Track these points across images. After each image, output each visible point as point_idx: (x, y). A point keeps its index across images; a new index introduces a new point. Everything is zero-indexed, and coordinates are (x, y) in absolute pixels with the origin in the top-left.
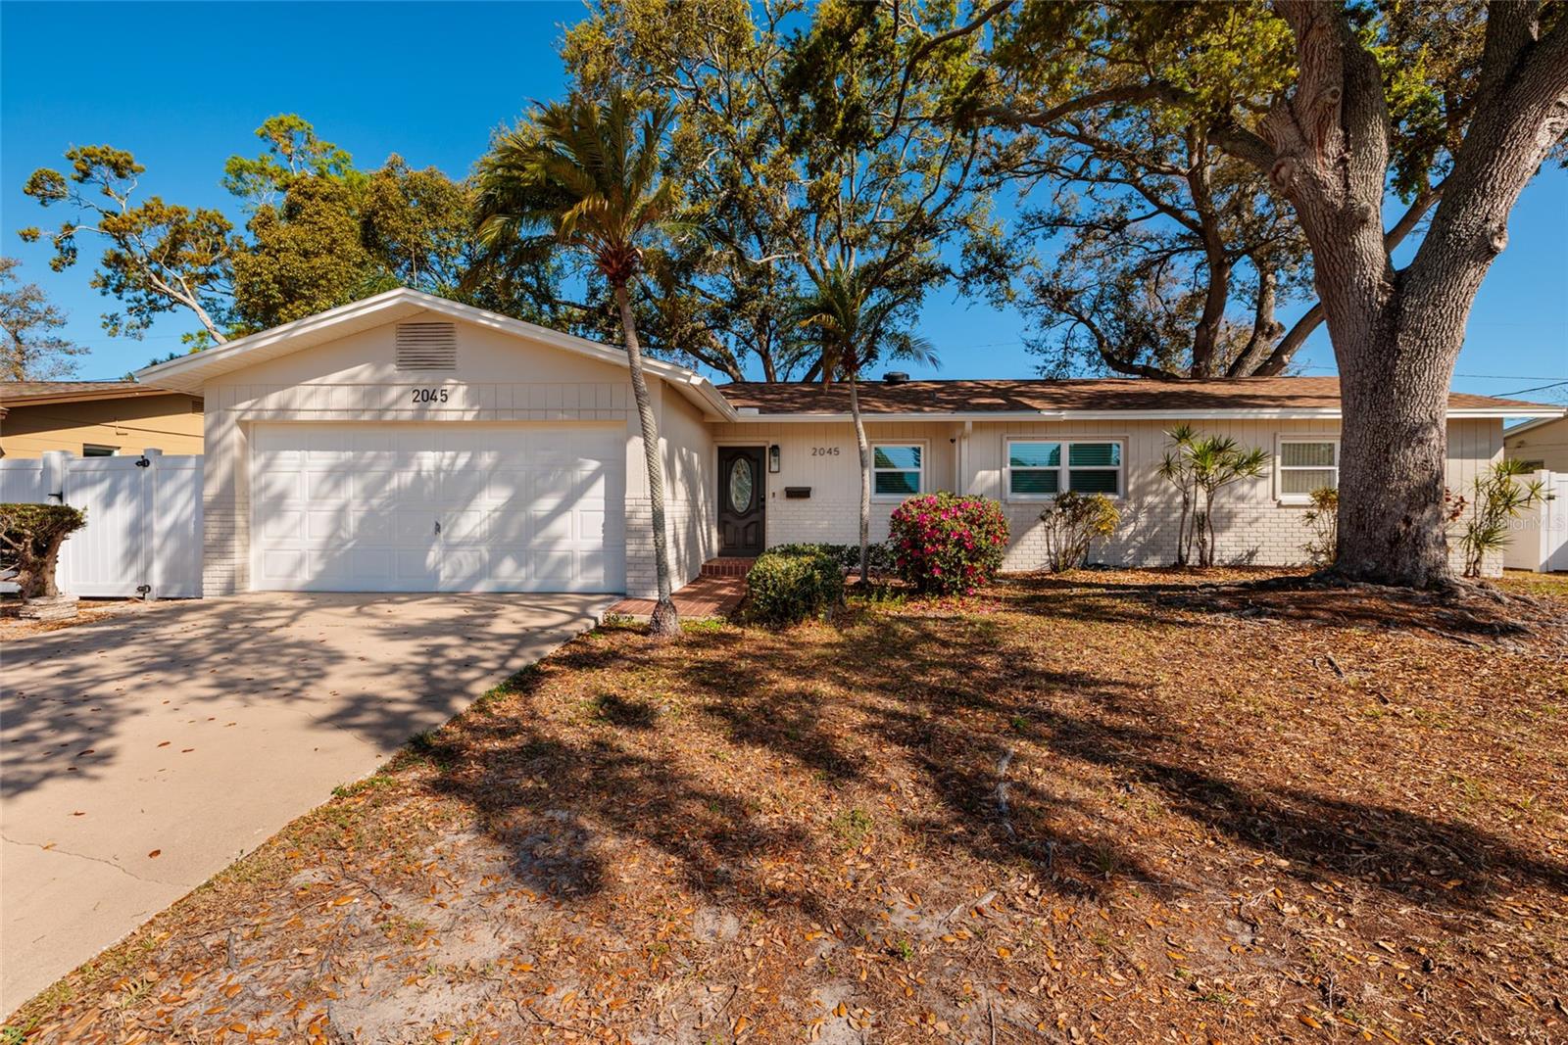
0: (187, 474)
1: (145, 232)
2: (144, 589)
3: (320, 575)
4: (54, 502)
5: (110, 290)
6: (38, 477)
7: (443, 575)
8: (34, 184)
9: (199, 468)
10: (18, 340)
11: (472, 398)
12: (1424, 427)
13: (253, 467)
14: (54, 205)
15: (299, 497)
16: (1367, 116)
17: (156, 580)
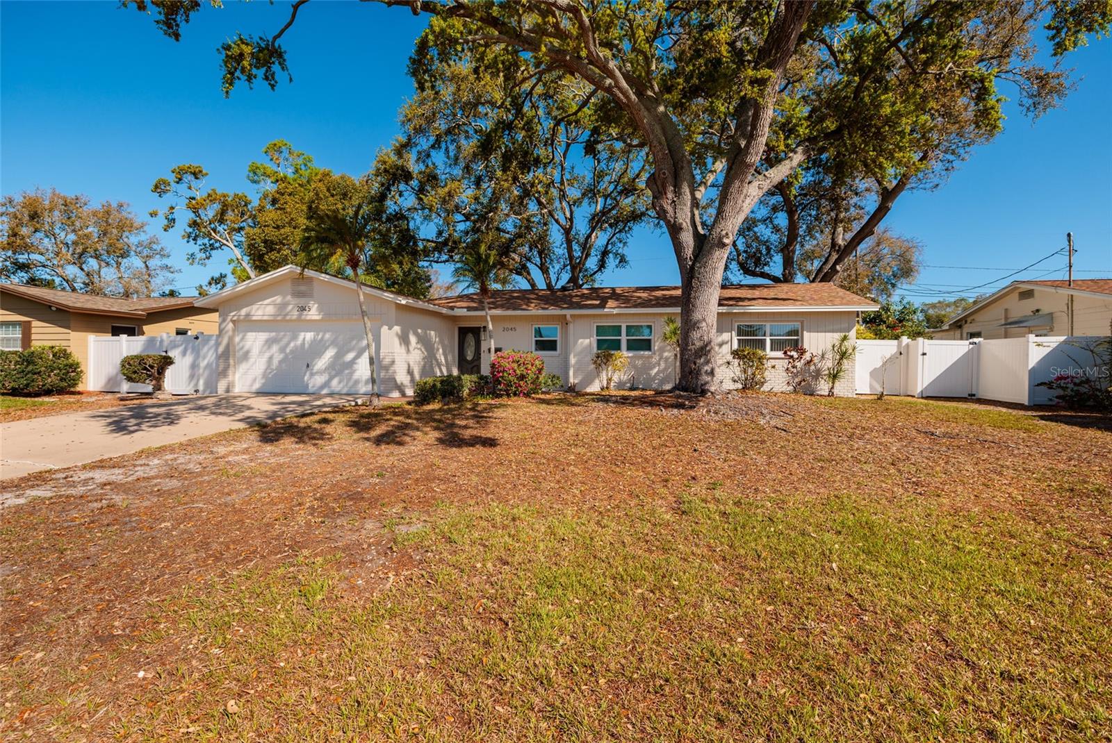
0: (212, 342)
1: (208, 208)
2: (197, 391)
3: (264, 385)
4: (164, 354)
5: (191, 239)
6: (158, 343)
7: (310, 386)
8: (156, 187)
9: (217, 340)
10: (147, 266)
11: (320, 310)
12: (699, 321)
13: (237, 339)
14: (165, 196)
15: (255, 351)
16: (682, 182)
17: (201, 388)
